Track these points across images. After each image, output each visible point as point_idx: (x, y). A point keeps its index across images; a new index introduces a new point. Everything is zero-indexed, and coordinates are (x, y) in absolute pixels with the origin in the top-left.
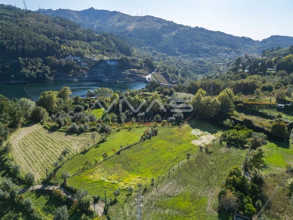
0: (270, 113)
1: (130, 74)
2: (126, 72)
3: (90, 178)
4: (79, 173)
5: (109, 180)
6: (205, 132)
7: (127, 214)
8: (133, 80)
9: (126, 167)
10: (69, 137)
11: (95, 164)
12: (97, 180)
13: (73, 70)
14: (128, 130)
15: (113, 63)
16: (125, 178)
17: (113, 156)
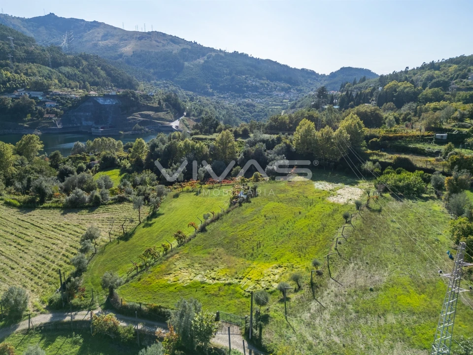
0: (429, 148)
1: (142, 119)
2: (134, 116)
3: (169, 282)
4: (136, 275)
5: (214, 279)
6: (337, 183)
7: (310, 339)
8: (149, 130)
9: (234, 251)
10: (72, 216)
11: (166, 254)
12: (188, 284)
13: (30, 115)
14: (195, 193)
15: (108, 102)
16: (247, 270)
17: (195, 236)
